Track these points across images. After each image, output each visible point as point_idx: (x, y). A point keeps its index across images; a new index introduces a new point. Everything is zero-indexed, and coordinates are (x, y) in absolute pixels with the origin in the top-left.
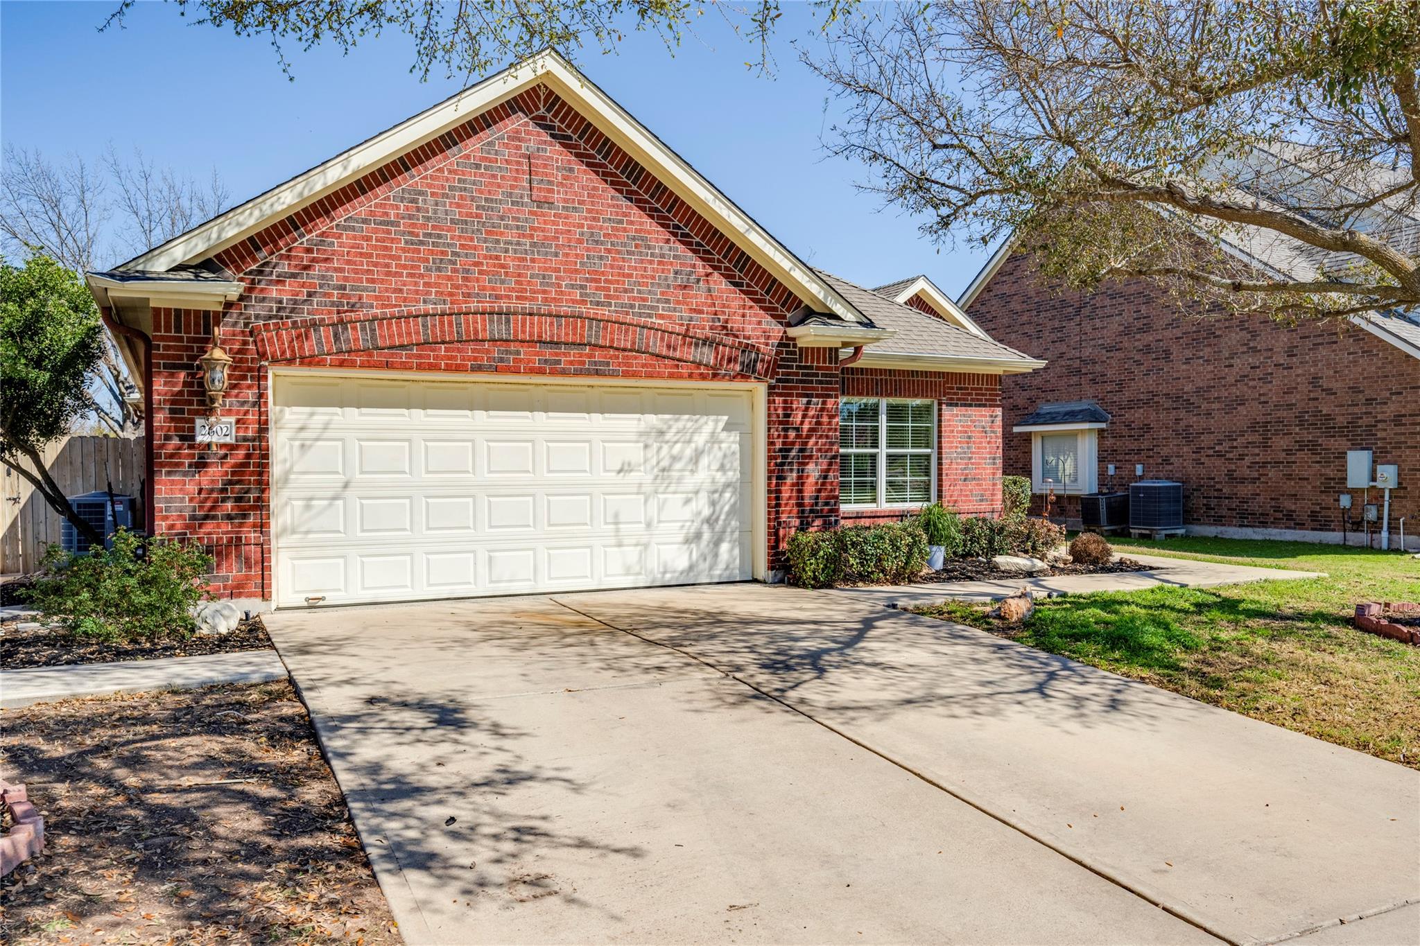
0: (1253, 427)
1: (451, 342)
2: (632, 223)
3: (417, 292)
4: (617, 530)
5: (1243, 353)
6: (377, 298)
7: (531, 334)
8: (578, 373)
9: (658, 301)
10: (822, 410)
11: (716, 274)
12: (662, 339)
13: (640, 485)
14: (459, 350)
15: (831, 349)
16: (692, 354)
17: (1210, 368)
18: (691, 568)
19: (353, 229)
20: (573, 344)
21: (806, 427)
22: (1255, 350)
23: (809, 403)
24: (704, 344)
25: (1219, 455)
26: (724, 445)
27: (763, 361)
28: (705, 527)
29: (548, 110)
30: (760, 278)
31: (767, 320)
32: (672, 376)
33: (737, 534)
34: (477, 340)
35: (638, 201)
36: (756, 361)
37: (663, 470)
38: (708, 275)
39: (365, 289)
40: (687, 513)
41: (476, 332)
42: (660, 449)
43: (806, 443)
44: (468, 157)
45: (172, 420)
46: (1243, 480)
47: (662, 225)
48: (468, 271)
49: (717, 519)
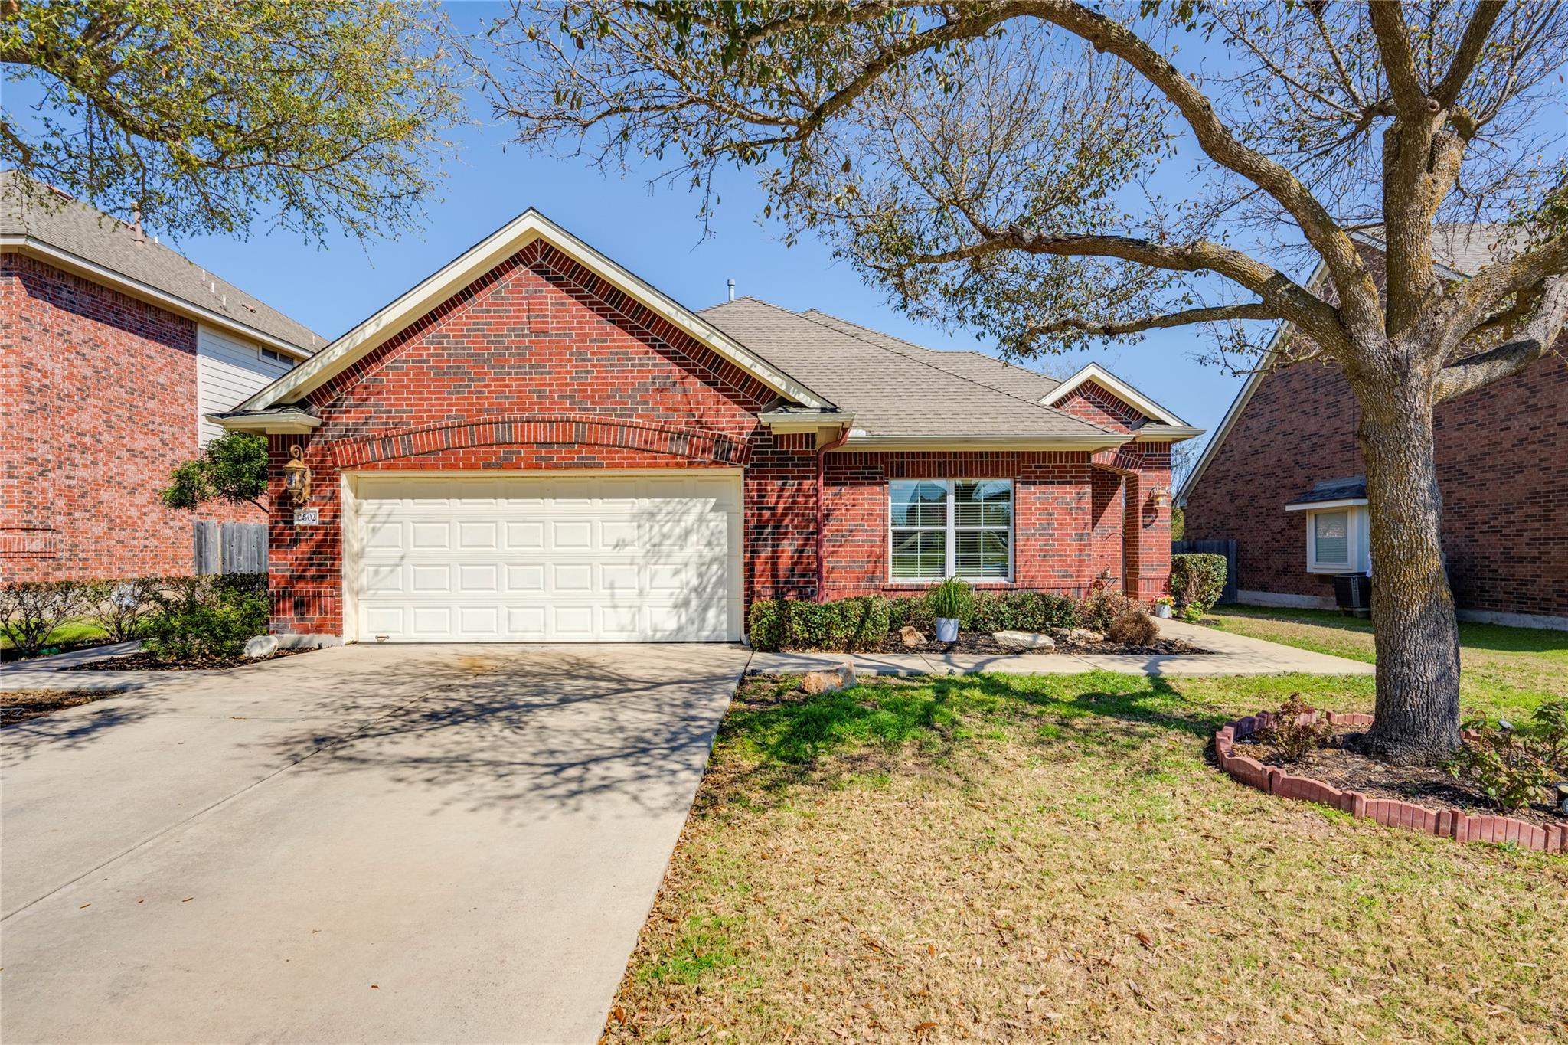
0: (1532, 498)
1: (467, 447)
2: (614, 341)
3: (442, 411)
4: (613, 595)
5: (1522, 413)
6: (413, 418)
7: (529, 437)
8: (568, 467)
9: (638, 403)
10: (798, 490)
11: (691, 378)
12: (640, 435)
13: (633, 558)
14: (473, 453)
15: (807, 435)
16: (666, 446)
17: (1484, 433)
18: (680, 629)
19: (397, 368)
20: (564, 443)
21: (781, 506)
22: (1535, 409)
23: (784, 484)
24: (679, 438)
25: (1495, 531)
26: (712, 524)
27: (736, 449)
28: (693, 595)
29: (544, 259)
30: (734, 377)
31: (740, 413)
32: (650, 466)
33: (724, 602)
34: (486, 444)
35: (620, 322)
36: (729, 450)
37: (654, 545)
38: (684, 378)
39: (404, 412)
40: (676, 582)
41: (485, 438)
42: (651, 527)
43: (782, 521)
44: (481, 304)
45: (279, 510)
46: (1521, 559)
47: (641, 340)
48: (480, 392)
49: (704, 589)
